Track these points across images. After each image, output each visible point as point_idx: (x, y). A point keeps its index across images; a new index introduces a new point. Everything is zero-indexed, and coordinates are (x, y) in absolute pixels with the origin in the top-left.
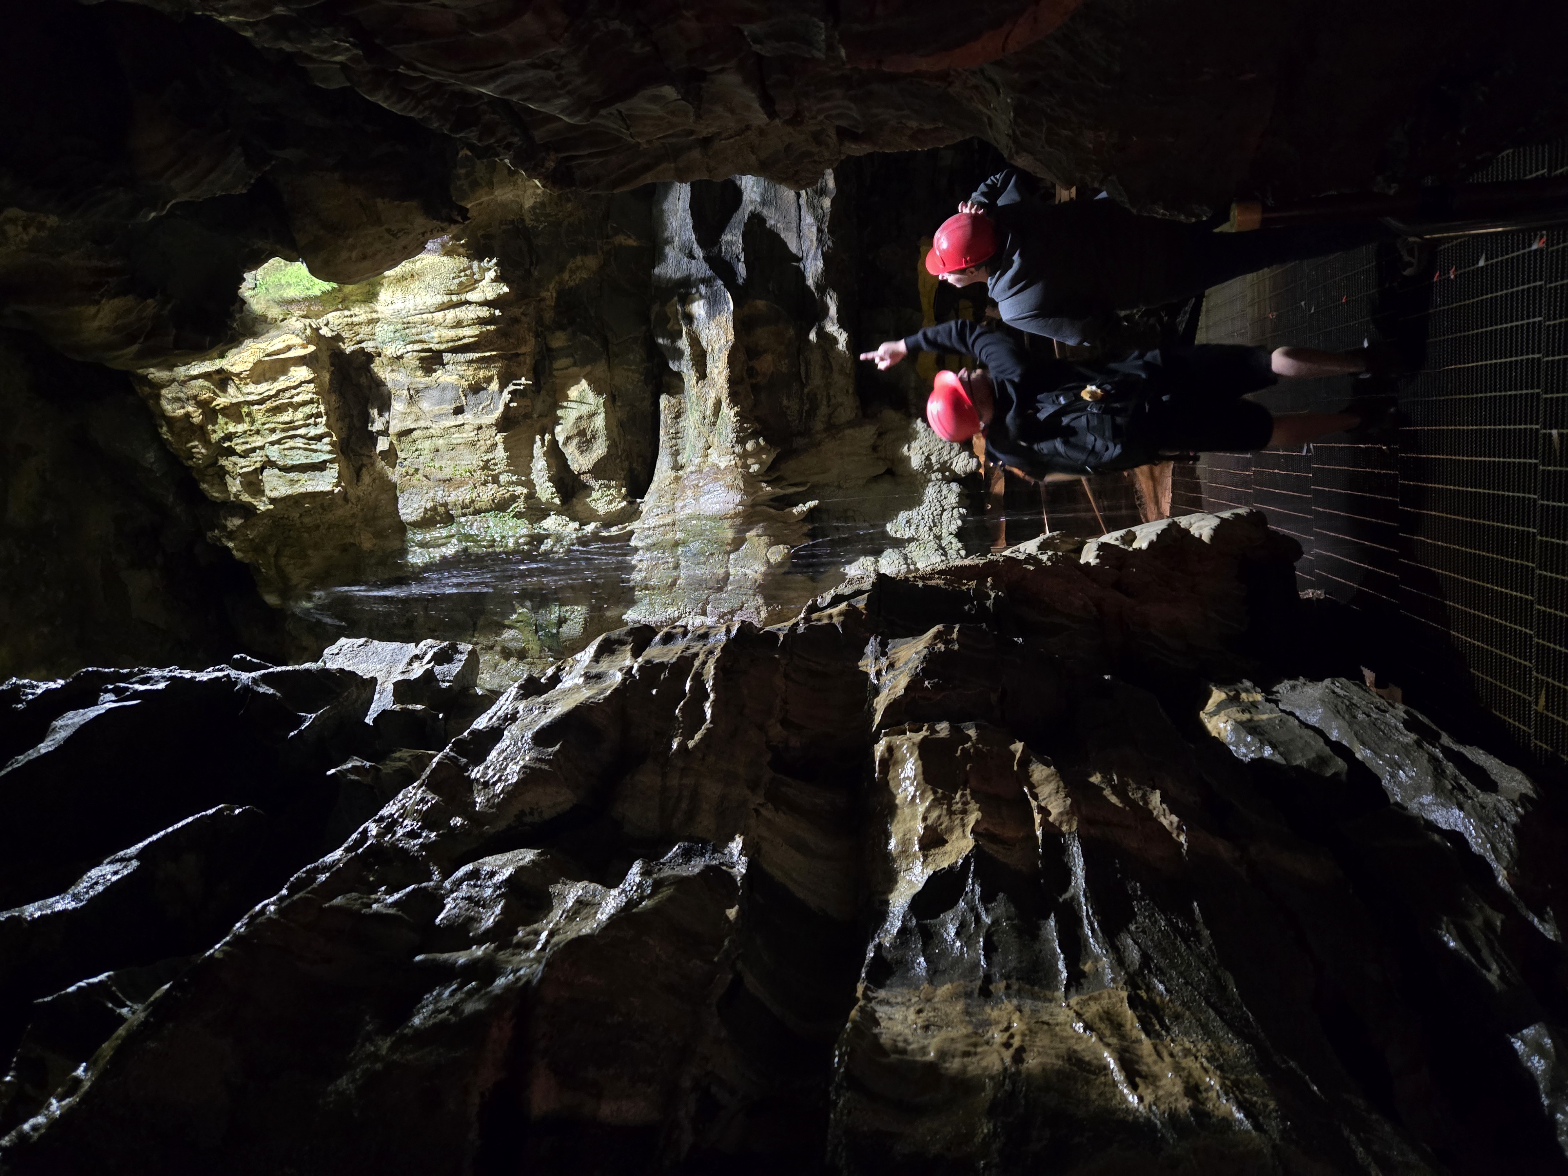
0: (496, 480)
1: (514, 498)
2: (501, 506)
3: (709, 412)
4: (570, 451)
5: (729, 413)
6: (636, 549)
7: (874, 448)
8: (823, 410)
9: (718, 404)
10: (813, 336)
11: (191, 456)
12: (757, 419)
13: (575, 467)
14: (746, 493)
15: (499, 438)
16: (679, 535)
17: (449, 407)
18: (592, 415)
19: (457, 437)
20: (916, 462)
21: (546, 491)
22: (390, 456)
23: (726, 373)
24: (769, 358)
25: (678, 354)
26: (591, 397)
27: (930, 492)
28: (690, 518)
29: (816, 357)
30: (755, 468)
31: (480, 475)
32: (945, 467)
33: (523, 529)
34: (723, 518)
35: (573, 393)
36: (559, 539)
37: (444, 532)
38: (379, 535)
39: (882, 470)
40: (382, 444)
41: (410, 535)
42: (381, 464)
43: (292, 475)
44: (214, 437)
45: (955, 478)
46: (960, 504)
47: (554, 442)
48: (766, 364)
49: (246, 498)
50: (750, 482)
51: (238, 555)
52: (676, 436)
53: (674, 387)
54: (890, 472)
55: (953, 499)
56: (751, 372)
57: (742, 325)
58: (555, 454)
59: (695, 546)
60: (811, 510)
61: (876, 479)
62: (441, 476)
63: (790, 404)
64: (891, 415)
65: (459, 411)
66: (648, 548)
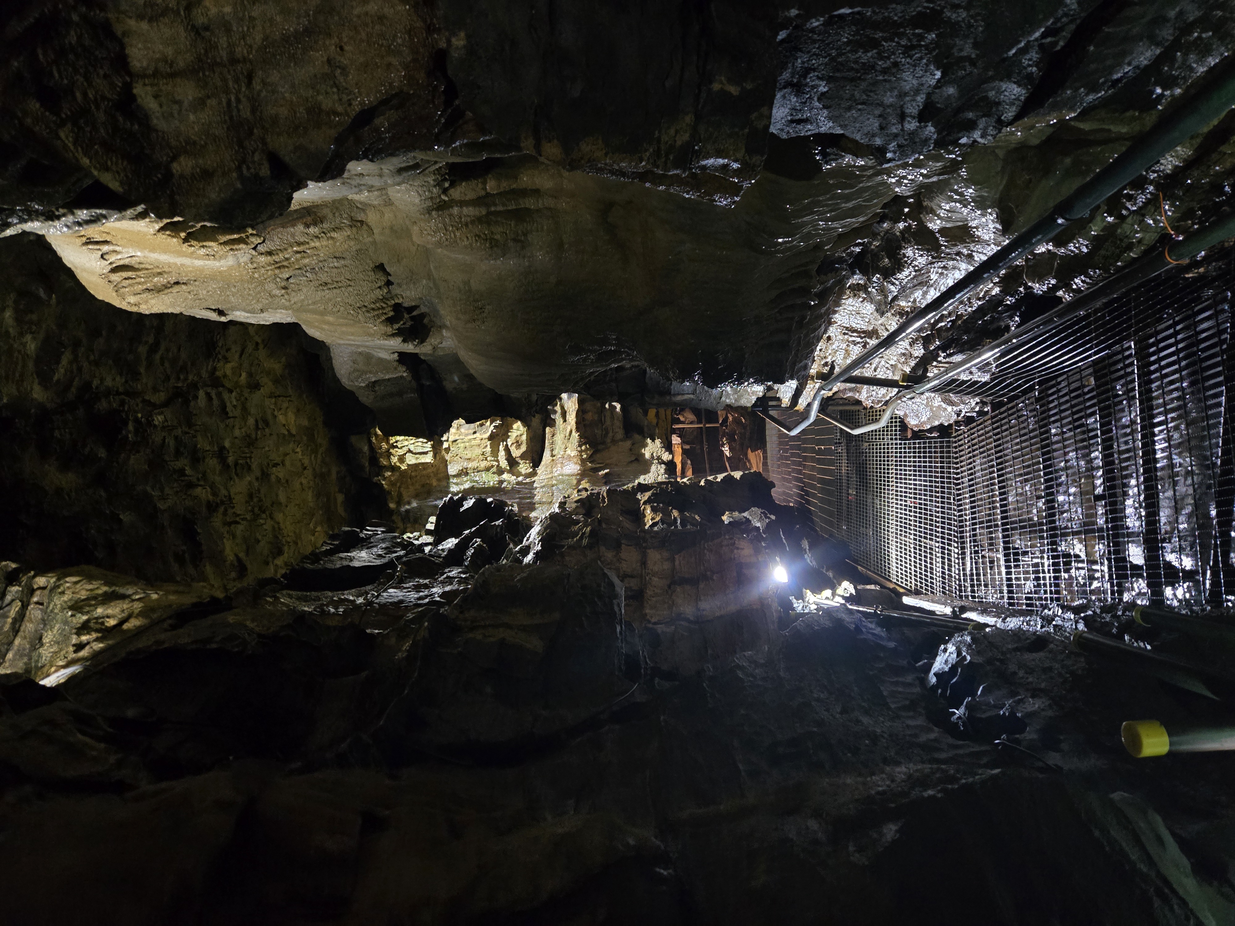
0: (486, 459)
1: (492, 466)
2: (488, 469)
3: (567, 434)
4: (513, 449)
5: (575, 435)
6: (536, 488)
7: (631, 450)
8: (611, 434)
9: (571, 432)
10: (607, 406)
11: (381, 448)
12: (585, 438)
13: (514, 455)
14: (581, 465)
15: (489, 442)
16: (554, 482)
17: (472, 431)
18: (521, 435)
19: (473, 442)
20: (647, 456)
21: (504, 464)
22: (448, 450)
23: (575, 420)
24: (590, 414)
25: (555, 412)
26: (522, 428)
27: (653, 468)
28: (559, 475)
29: (608, 414)
30: (585, 456)
31: (481, 457)
32: (659, 458)
33: (496, 478)
34: (572, 475)
35: (515, 426)
36: (509, 483)
37: (465, 479)
38: (439, 480)
39: (633, 459)
40: (445, 445)
41: (451, 480)
42: (443, 452)
43: (417, 456)
44: (391, 442)
45: (663, 462)
46: (665, 473)
47: (507, 445)
48: (589, 416)
49: (398, 464)
50: (583, 462)
51: (386, 486)
52: (552, 443)
53: (552, 423)
54: (637, 460)
55: (662, 471)
56: (584, 420)
57: (581, 402)
58: (507, 450)
59: (560, 487)
60: (606, 474)
61: (631, 462)
62: (467, 457)
63: (598, 432)
64: (637, 437)
65: (475, 433)
66: (542, 487)
